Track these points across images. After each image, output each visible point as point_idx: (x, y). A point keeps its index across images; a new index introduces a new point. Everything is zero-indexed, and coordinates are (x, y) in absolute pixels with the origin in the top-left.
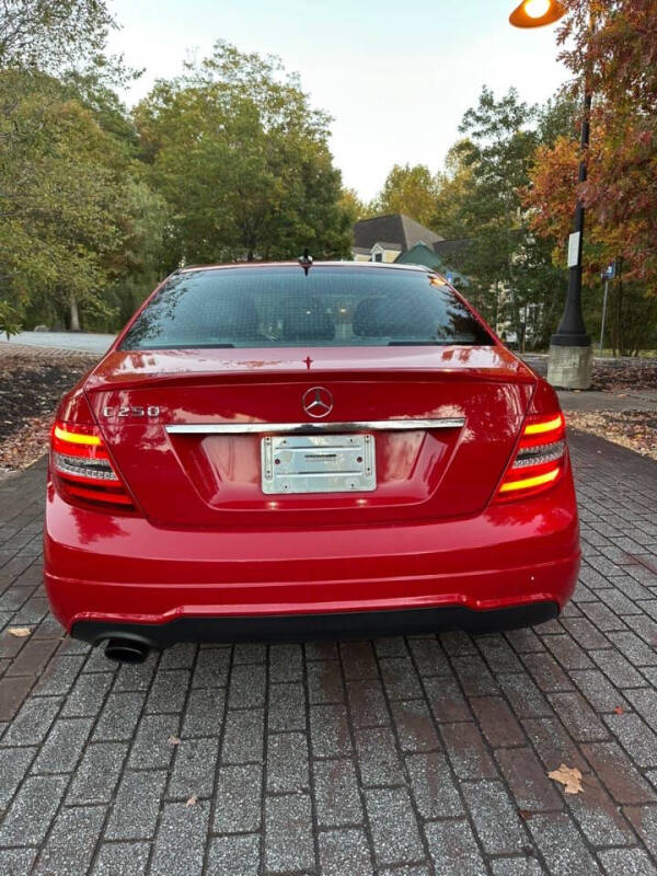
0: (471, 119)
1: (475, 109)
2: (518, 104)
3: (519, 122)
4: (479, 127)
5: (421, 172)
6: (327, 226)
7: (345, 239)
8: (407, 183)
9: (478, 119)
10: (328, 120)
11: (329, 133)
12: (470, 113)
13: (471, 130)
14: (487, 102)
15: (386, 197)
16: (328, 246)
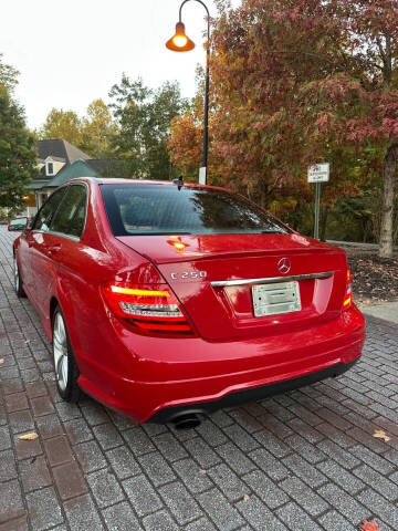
0: (116, 91)
1: (119, 85)
2: (143, 87)
3: (143, 97)
4: (121, 96)
5: (71, 115)
6: (19, 143)
7: (32, 153)
8: (61, 121)
9: (120, 91)
10: (17, 73)
11: (17, 82)
12: (116, 87)
13: (116, 97)
14: (125, 82)
15: (48, 127)
16: (19, 155)
